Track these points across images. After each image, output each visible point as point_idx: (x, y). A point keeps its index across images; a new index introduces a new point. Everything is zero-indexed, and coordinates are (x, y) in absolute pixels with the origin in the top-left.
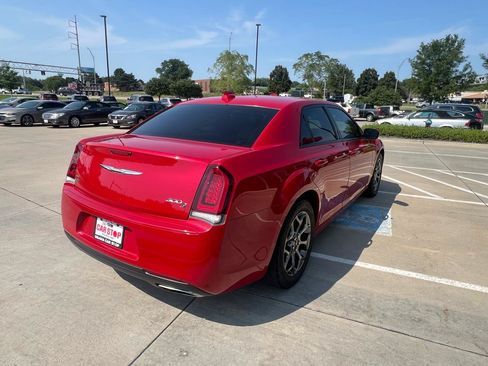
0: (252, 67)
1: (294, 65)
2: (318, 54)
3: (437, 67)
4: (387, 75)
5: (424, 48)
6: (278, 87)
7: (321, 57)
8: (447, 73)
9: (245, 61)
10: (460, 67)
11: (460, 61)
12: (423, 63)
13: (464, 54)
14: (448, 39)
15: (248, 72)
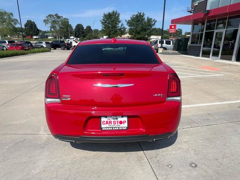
0: (17, 21)
1: (44, 21)
2: (56, 15)
3: (112, 25)
4: (87, 27)
5: (105, 15)
6: (31, 32)
7: (59, 17)
8: (115, 27)
9: (11, 16)
10: (120, 25)
11: (120, 22)
12: (106, 22)
13: (120, 19)
14: (113, 12)
15: (15, 23)
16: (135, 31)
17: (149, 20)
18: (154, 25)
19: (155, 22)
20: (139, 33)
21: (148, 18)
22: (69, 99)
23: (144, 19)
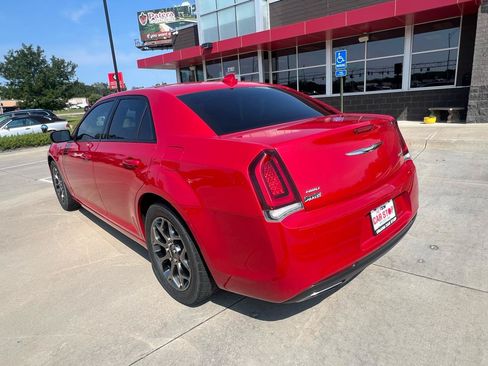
16: (26, 88)
17: (59, 64)
18: (72, 73)
19: (73, 68)
20: (39, 93)
21: (53, 59)
22: (319, 195)
23: (44, 61)
